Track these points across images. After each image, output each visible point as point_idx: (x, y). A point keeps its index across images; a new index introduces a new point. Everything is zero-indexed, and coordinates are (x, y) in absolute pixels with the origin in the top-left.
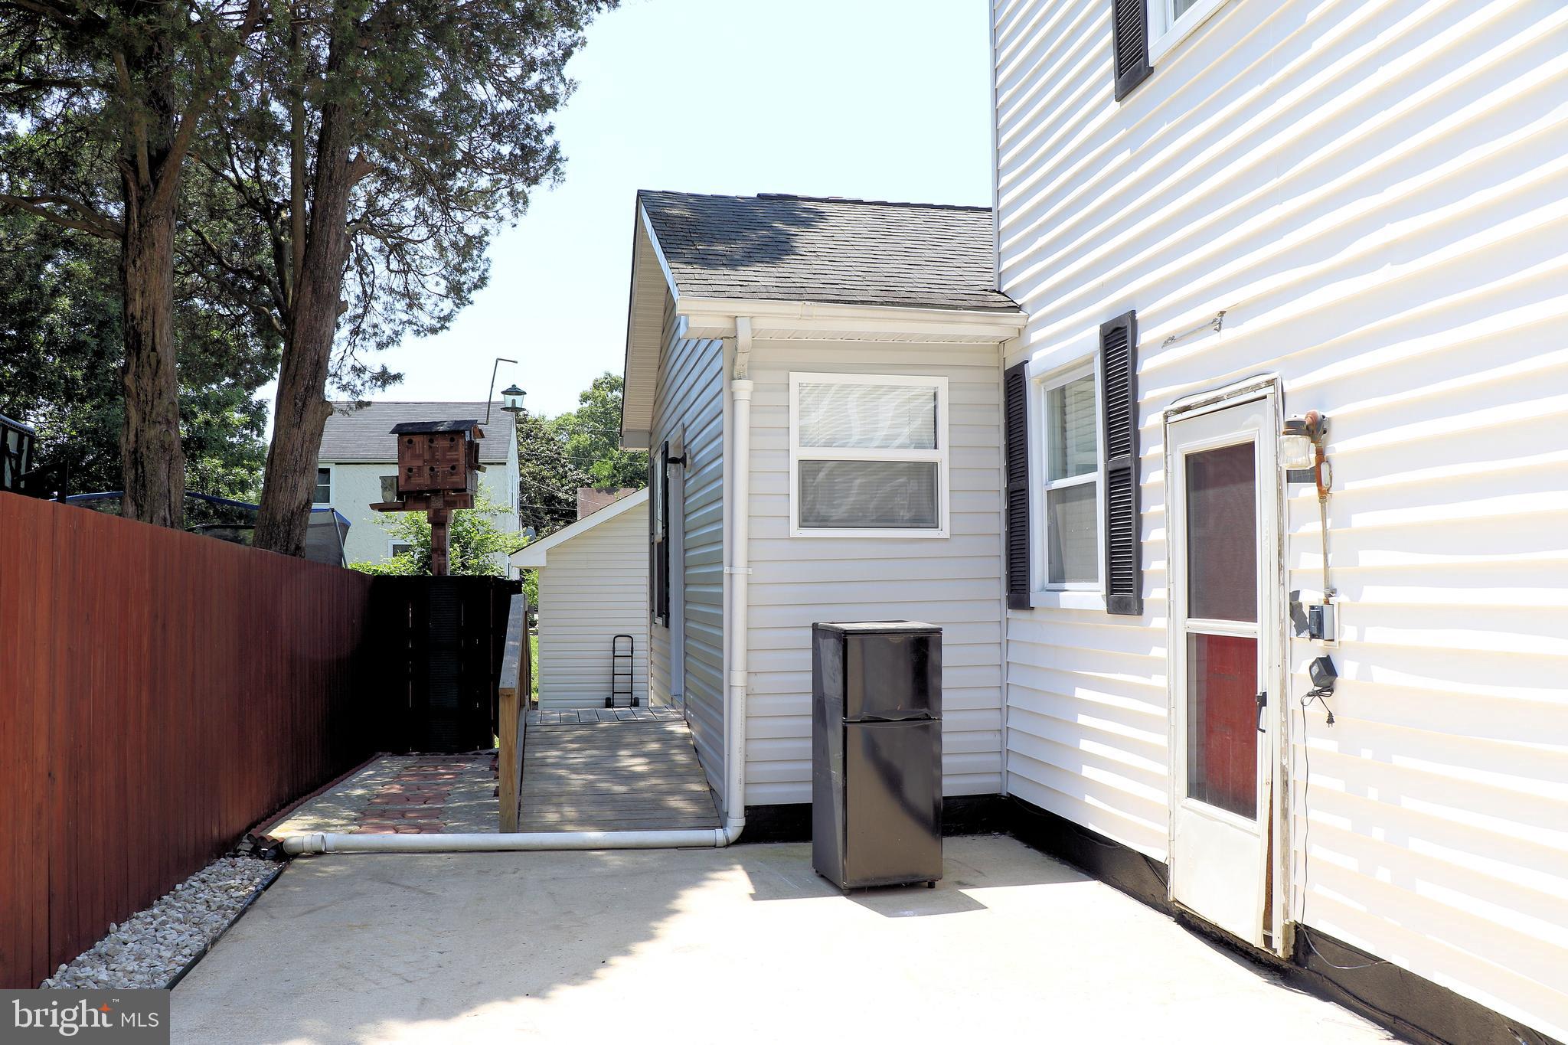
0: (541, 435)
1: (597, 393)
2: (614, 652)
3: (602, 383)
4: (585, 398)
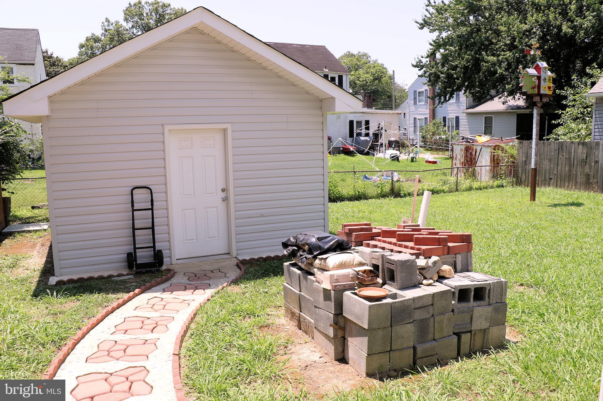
0: (60, 64)
1: (88, 44)
2: (133, 206)
3: (90, 39)
4: (82, 46)
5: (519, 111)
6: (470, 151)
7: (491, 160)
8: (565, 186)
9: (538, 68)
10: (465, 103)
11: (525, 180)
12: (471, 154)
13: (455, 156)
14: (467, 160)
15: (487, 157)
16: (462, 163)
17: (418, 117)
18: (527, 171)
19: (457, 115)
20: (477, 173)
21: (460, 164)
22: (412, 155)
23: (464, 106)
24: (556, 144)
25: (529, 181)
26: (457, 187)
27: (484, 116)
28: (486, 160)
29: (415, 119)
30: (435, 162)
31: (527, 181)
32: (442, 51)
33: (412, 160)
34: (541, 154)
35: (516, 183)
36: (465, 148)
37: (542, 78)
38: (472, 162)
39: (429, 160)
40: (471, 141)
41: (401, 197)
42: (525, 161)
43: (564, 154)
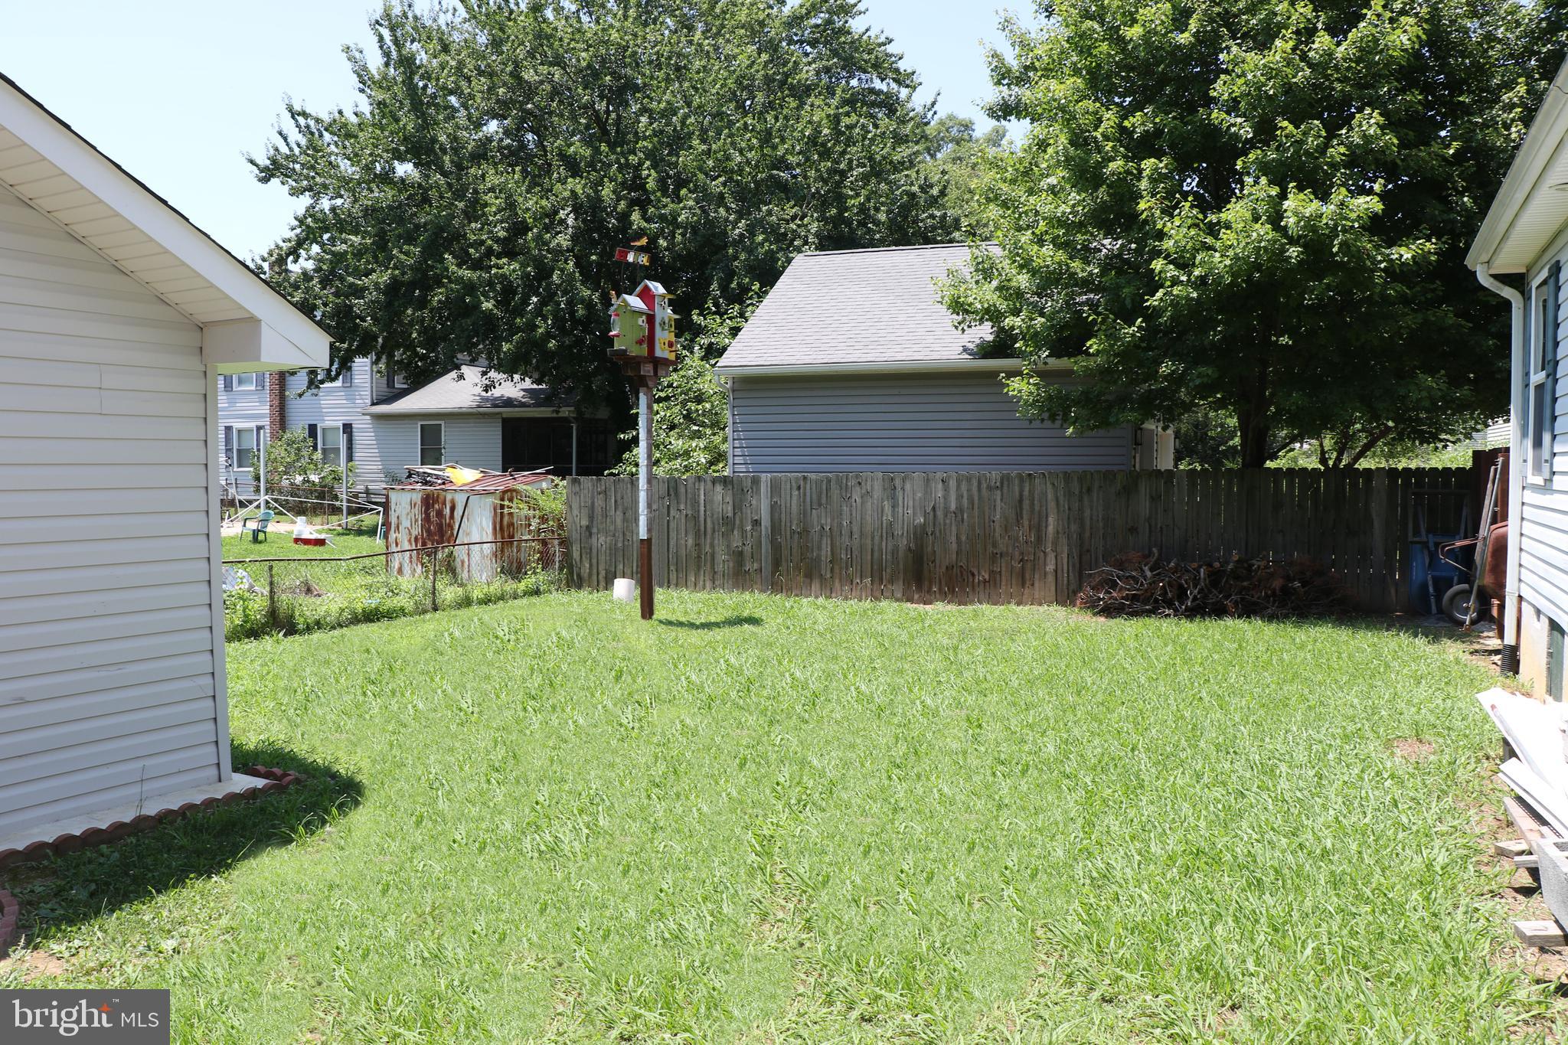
5: (507, 412)
6: (436, 506)
7: (495, 528)
8: (689, 583)
9: (647, 296)
10: (369, 389)
11: (590, 575)
12: (440, 514)
13: (393, 520)
14: (429, 531)
15: (484, 521)
16: (416, 539)
17: (237, 425)
18: (594, 551)
19: (347, 419)
20: (458, 560)
21: (410, 541)
22: (252, 525)
23: (365, 396)
24: (661, 484)
25: (601, 577)
26: (434, 601)
27: (420, 423)
28: (483, 529)
29: (228, 429)
30: (320, 542)
31: (595, 577)
32: (315, 249)
33: (255, 540)
34: (627, 509)
35: (567, 582)
36: (422, 498)
37: (658, 320)
38: (442, 535)
39: (303, 537)
40: (440, 481)
41: (301, 633)
42: (587, 527)
43: (682, 507)
